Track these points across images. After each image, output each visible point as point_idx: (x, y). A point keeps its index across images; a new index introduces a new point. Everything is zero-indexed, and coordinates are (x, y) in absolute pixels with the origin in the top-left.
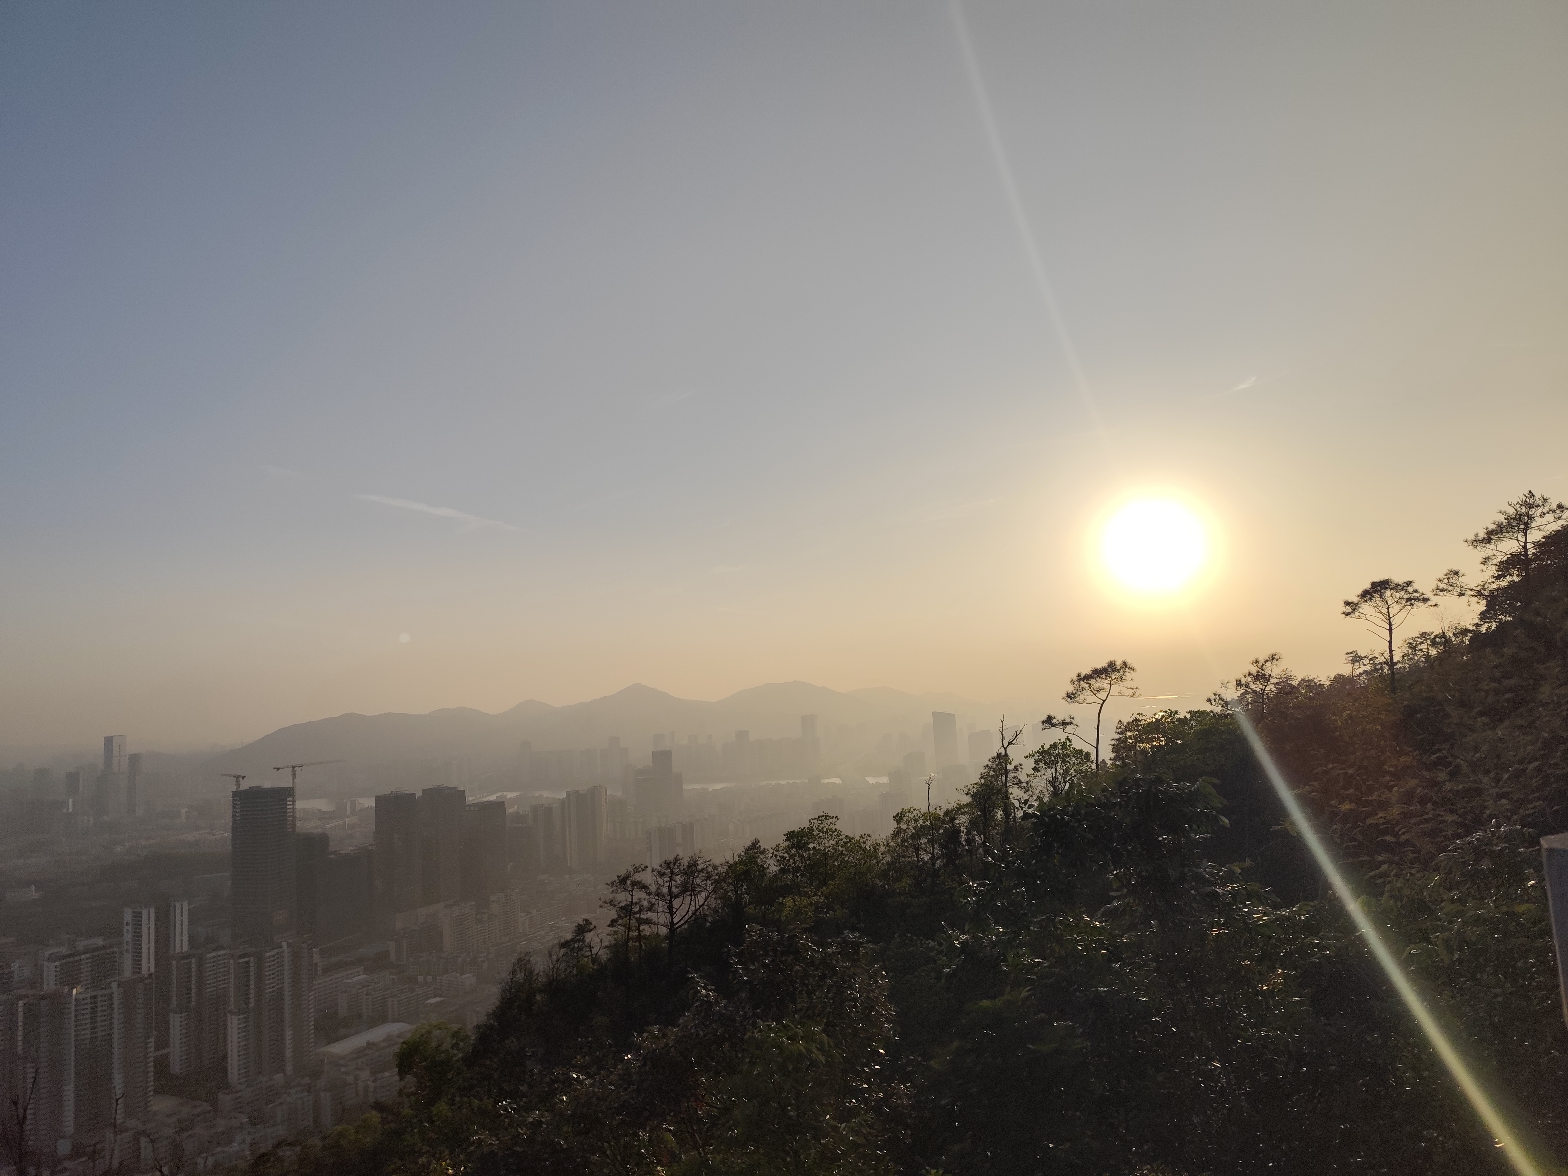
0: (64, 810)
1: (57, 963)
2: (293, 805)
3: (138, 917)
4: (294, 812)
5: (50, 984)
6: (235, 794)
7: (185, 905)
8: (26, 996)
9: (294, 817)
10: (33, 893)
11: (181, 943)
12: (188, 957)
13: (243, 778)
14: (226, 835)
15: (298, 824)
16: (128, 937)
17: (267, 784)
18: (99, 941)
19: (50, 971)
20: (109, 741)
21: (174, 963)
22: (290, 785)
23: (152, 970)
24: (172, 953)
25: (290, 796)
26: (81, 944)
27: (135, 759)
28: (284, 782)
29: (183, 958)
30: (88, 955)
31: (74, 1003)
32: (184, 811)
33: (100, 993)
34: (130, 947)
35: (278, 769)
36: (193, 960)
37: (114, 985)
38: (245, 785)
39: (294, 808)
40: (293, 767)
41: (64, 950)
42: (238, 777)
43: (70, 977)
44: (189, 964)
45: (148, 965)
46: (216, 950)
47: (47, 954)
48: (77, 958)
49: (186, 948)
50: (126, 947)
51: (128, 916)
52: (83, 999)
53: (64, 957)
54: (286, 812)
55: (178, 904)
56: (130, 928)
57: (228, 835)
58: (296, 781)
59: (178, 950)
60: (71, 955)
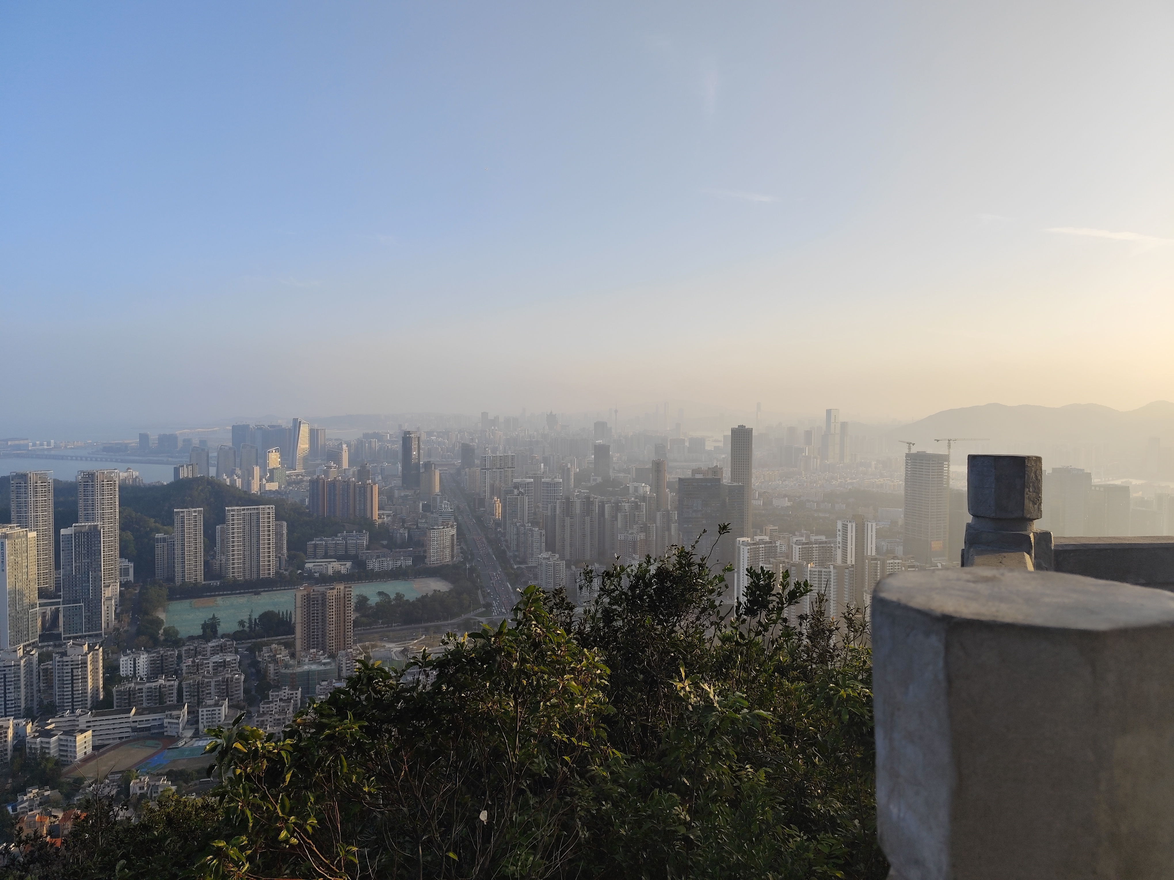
0: (804, 454)
1: (800, 547)
2: (948, 467)
3: (845, 527)
4: (948, 473)
5: (796, 558)
6: (907, 455)
7: (874, 524)
8: (784, 562)
9: (948, 477)
10: (787, 503)
11: (871, 550)
12: (876, 559)
13: (913, 444)
14: (901, 482)
15: (951, 482)
16: (839, 539)
17: (930, 451)
18: (823, 538)
19: (796, 549)
20: (829, 412)
21: (867, 561)
22: (947, 454)
23: (853, 563)
24: (865, 554)
25: (946, 461)
26: (813, 538)
27: (844, 425)
28: (942, 450)
29: (873, 559)
30: (817, 546)
31: (809, 572)
32: (873, 463)
33: (823, 570)
34: (840, 545)
35: (938, 441)
36: (879, 562)
37: (832, 567)
38: (914, 450)
39: (948, 470)
40: (949, 440)
41: (804, 540)
42: (910, 444)
43: (806, 555)
44: (877, 564)
45: (851, 560)
46: (893, 559)
47: (795, 540)
48: (811, 546)
49: (874, 554)
50: (838, 545)
51: (839, 526)
52: (814, 572)
53: (803, 544)
54: (943, 472)
55: (870, 524)
56: (840, 533)
57: (902, 483)
58: (951, 451)
59: (869, 554)
60: (807, 544)
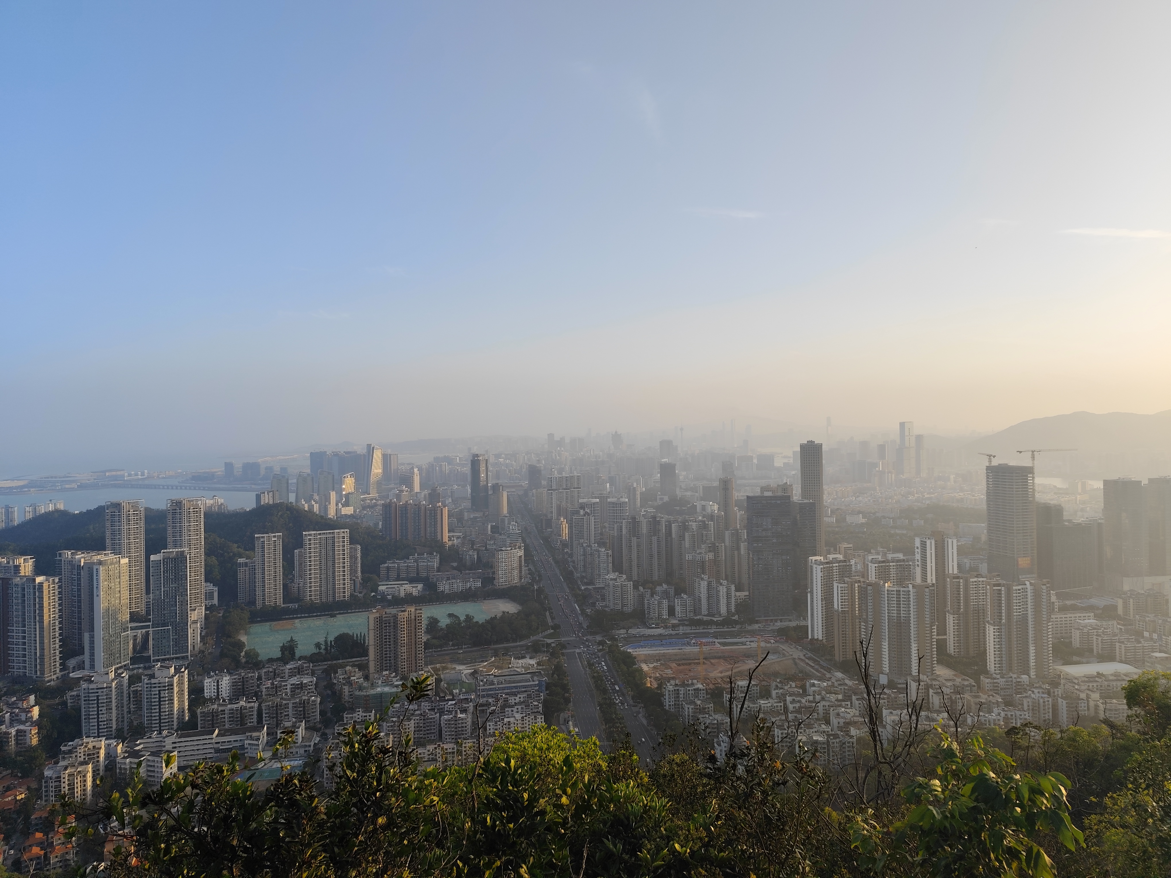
0: (877, 469)
1: (876, 565)
2: (1033, 480)
3: (923, 544)
4: (1033, 485)
5: (872, 577)
6: (988, 468)
7: (955, 541)
8: (859, 581)
9: (1034, 490)
10: (861, 520)
11: (952, 568)
12: (958, 578)
13: (994, 457)
14: (982, 497)
15: (1037, 495)
16: (918, 557)
17: (1012, 463)
18: (901, 556)
19: (872, 568)
20: (902, 425)
21: (948, 580)
22: (1031, 465)
23: (934, 582)
24: (947, 572)
25: (1030, 473)
26: (890, 556)
27: (919, 438)
28: (1024, 461)
29: (954, 578)
30: (894, 564)
31: (886, 592)
32: (952, 477)
33: (902, 589)
34: (919, 563)
35: (1021, 452)
36: (961, 581)
37: (910, 586)
38: (995, 462)
39: (1033, 483)
40: (1033, 452)
41: (880, 558)
42: (990, 456)
43: (883, 573)
44: (959, 582)
45: (931, 578)
46: (976, 577)
47: (870, 558)
48: (887, 564)
49: (956, 572)
50: (917, 563)
51: (917, 542)
52: (892, 591)
53: (880, 562)
54: (1027, 485)
55: (950, 541)
56: (919, 551)
57: (984, 497)
58: (1035, 462)
59: (951, 572)
60: (883, 562)
